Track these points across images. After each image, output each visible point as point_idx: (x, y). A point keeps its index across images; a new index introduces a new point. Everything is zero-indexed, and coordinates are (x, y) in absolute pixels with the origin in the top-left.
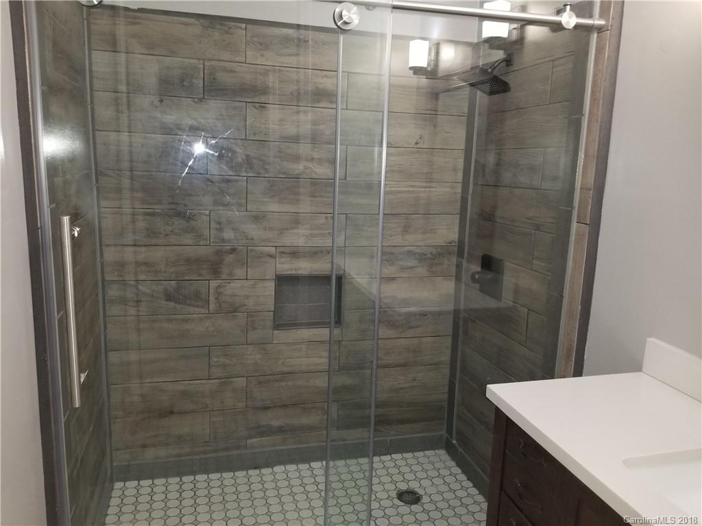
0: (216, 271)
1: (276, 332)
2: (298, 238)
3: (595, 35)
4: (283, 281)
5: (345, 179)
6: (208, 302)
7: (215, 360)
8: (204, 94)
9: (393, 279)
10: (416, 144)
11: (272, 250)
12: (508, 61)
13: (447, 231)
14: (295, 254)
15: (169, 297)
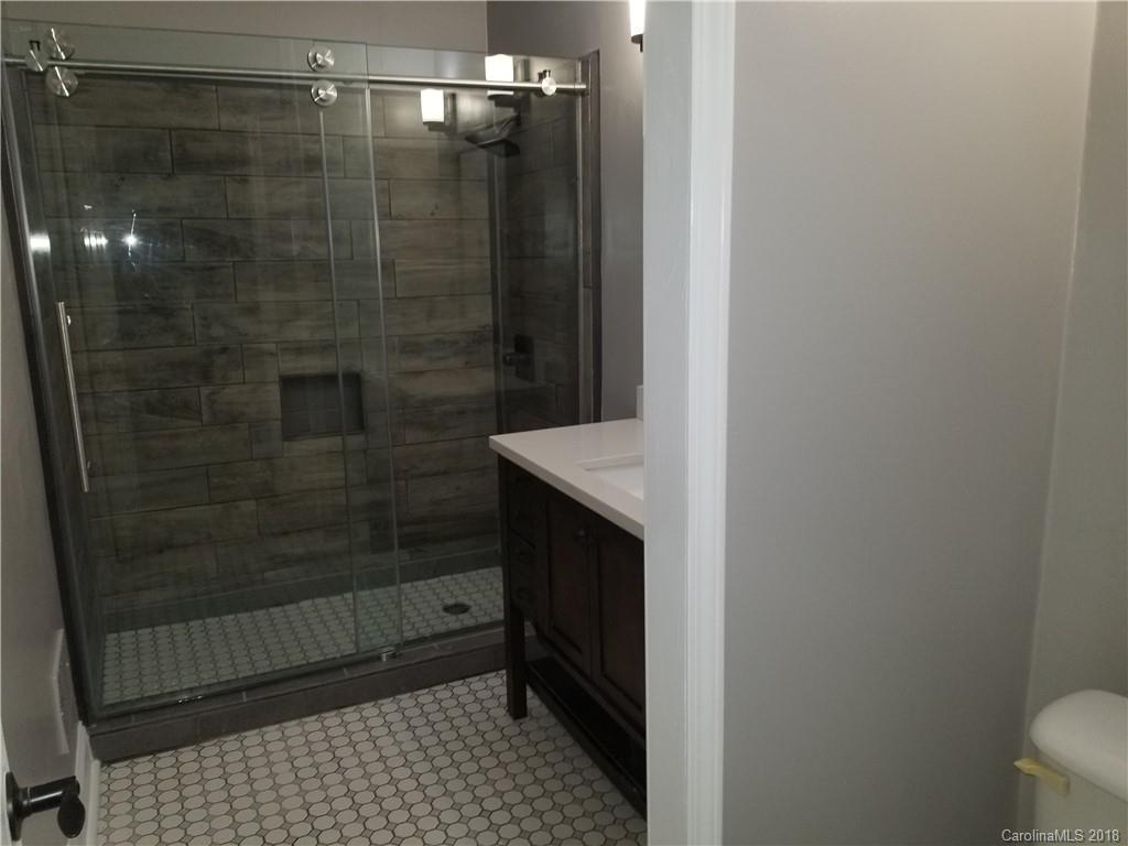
0: (206, 376)
1: (286, 444)
2: (301, 332)
3: (580, 99)
4: (289, 383)
5: (352, 258)
6: (201, 414)
7: (216, 480)
8: (173, 169)
9: (421, 373)
10: (432, 214)
11: (272, 347)
12: (518, 120)
13: (480, 314)
14: (299, 350)
15: (152, 409)
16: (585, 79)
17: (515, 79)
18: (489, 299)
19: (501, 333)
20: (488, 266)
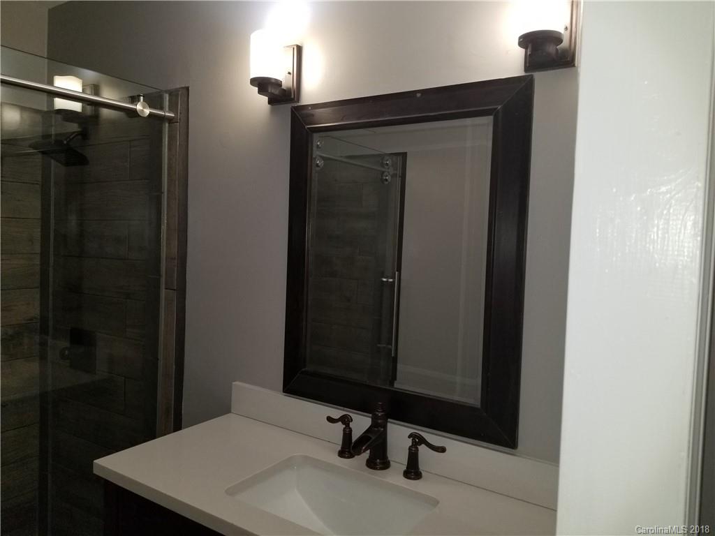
3: (167, 125)
12: (84, 135)
13: (27, 307)
16: (173, 108)
17: (84, 91)
18: (37, 295)
19: (51, 323)
20: (38, 261)
